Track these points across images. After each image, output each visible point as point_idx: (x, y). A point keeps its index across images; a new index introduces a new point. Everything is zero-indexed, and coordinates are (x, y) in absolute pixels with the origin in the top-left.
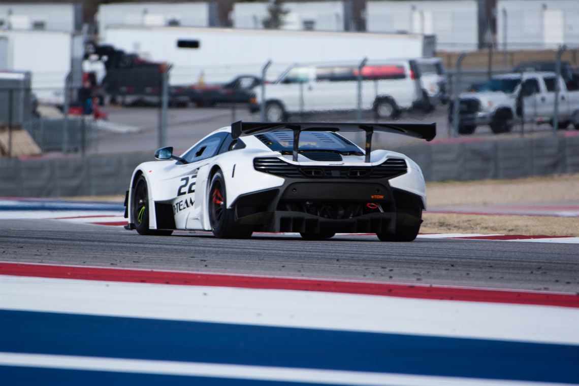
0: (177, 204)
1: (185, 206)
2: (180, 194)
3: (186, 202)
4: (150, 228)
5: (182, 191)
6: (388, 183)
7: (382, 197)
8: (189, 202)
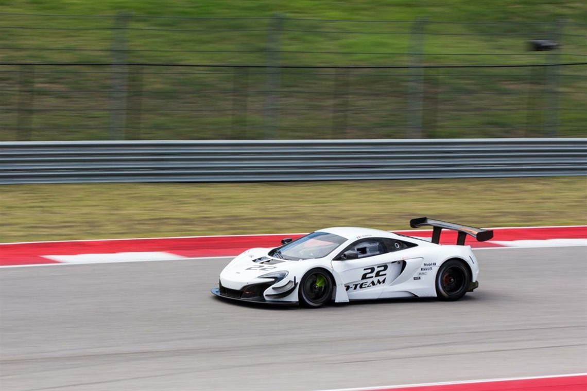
2: (364, 278)
4: (335, 302)
5: (368, 276)
8: (376, 282)
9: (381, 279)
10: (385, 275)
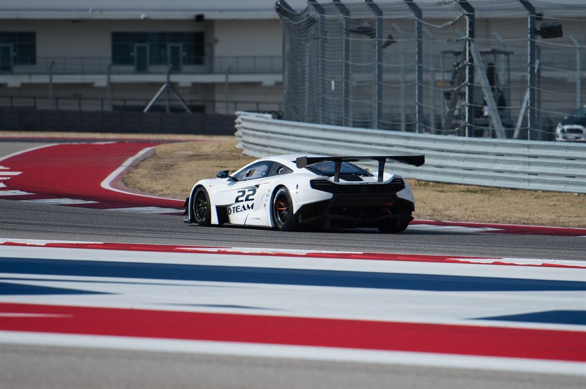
0: (234, 208)
1: (243, 209)
2: (237, 201)
3: (244, 207)
4: (212, 223)
5: (240, 199)
6: (396, 195)
7: (391, 204)
8: (246, 207)
9: (250, 203)
10: (253, 199)
